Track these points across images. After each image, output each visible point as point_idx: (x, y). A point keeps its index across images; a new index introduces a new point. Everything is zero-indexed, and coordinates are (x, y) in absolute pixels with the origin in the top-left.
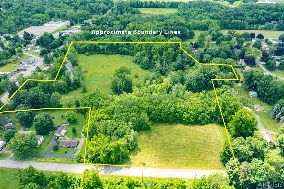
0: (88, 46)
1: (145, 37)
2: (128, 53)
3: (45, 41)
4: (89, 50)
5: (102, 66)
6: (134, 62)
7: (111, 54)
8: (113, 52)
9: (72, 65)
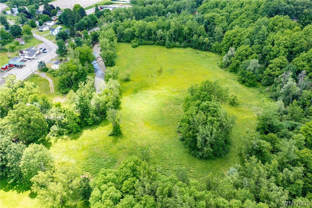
0: (137, 30)
1: (244, 18)
2: (208, 47)
3: (69, 17)
4: (138, 37)
5: (159, 69)
6: (222, 67)
7: (177, 47)
8: (181, 43)
9: (105, 63)
